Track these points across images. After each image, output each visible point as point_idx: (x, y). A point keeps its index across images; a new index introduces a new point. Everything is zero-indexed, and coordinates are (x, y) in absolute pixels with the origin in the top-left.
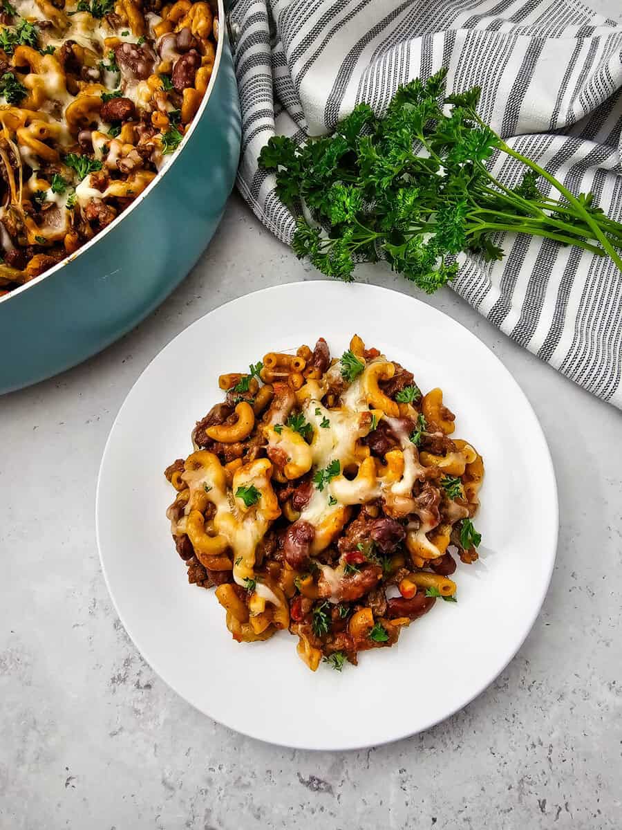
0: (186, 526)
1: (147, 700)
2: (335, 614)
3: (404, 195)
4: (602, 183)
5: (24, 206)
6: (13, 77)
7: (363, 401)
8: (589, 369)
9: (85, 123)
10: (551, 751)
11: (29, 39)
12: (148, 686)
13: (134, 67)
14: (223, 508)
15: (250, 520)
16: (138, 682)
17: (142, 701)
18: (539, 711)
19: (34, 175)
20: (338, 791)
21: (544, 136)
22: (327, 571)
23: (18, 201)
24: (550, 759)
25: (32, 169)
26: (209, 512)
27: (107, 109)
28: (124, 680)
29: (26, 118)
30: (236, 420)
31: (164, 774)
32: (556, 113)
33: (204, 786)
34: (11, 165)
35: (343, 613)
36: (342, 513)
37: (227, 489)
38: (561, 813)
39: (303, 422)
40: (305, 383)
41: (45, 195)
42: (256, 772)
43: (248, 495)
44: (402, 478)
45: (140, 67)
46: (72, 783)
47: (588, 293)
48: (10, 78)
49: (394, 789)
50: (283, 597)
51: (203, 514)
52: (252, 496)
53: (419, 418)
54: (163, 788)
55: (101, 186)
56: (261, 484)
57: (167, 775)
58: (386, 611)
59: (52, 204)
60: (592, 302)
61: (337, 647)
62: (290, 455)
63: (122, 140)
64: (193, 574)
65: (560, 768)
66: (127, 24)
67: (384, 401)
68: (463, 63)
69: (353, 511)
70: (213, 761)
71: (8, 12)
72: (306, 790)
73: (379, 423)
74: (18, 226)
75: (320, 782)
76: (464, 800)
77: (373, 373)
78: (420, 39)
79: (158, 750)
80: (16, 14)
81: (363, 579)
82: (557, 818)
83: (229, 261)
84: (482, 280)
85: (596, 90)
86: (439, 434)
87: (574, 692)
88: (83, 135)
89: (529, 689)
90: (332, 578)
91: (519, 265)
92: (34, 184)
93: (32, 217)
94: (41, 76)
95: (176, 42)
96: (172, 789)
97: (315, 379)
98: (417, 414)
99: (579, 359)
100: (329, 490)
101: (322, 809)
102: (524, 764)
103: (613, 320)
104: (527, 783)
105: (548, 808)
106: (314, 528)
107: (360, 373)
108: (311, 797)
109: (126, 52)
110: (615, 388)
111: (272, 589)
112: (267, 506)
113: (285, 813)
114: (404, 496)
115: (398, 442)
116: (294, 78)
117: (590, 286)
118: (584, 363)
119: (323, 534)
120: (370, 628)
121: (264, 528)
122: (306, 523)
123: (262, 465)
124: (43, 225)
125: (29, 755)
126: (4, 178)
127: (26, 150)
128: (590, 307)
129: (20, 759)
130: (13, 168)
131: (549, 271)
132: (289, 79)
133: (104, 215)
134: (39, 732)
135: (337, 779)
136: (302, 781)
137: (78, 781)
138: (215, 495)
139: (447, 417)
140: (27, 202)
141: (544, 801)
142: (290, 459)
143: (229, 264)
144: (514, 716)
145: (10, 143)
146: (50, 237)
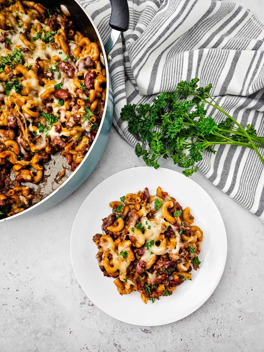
0: (103, 263)
1: (92, 309)
2: (152, 287)
3: (179, 140)
4: (257, 116)
5: (29, 137)
6: (16, 80)
7: (162, 217)
8: (243, 200)
9: (49, 99)
10: (217, 320)
11: (20, 60)
12: (92, 305)
13: (67, 73)
14: (115, 256)
15: (124, 261)
16: (89, 304)
17: (91, 310)
18: (215, 309)
19: (31, 125)
20: (153, 333)
21: (237, 98)
22: (150, 275)
23: (26, 136)
24: (217, 323)
25: (30, 122)
26: (110, 257)
27: (58, 94)
28: (85, 303)
29: (25, 100)
30: (118, 224)
31: (100, 330)
32: (242, 91)
33: (112, 333)
34: (22, 123)
35: (155, 287)
36: (155, 258)
37: (116, 249)
38: (219, 337)
39: (141, 226)
40: (141, 208)
41: (36, 133)
42: (128, 329)
43: (124, 254)
44: (175, 248)
45: (70, 74)
46: (72, 333)
47: (246, 166)
48: (15, 80)
49: (170, 332)
50: (135, 282)
51: (108, 258)
52: (125, 254)
53: (182, 223)
54: (100, 333)
55: (59, 131)
56: (128, 249)
57: (101, 330)
58: (169, 284)
59: (39, 136)
60: (247, 170)
61: (153, 296)
62: (137, 239)
63: (65, 109)
64: (105, 274)
65: (220, 325)
66: (61, 48)
67: (169, 218)
68: (205, 64)
69: (158, 257)
70: (115, 326)
71: (8, 43)
72: (144, 333)
73: (168, 228)
74: (27, 145)
75: (147, 331)
76: (191, 334)
77: (166, 206)
78: (188, 52)
79: (97, 323)
80: (11, 43)
81: (162, 278)
82: (218, 338)
83: (109, 151)
84: (207, 166)
85: (259, 86)
86: (188, 228)
87: (226, 304)
88: (48, 105)
89: (213, 303)
90: (152, 277)
91: (222, 153)
92: (32, 128)
93: (32, 142)
94: (28, 80)
95: (84, 64)
96: (102, 334)
97: (144, 206)
98: (181, 222)
99: (240, 196)
100: (151, 249)
101: (148, 338)
102: (209, 324)
103: (254, 177)
104: (210, 329)
105: (215, 336)
106: (146, 263)
107: (161, 206)
108: (145, 334)
109: (63, 67)
110: (251, 208)
111: (132, 281)
112: (131, 257)
113: (137, 339)
114: (176, 254)
115: (174, 234)
116: (134, 76)
117: (247, 163)
118: (241, 198)
119: (149, 264)
120: (164, 291)
121: (129, 264)
122: (143, 261)
123: (128, 243)
124: (36, 144)
125: (57, 326)
126: (20, 127)
127: (27, 116)
128: (246, 172)
129: (55, 327)
130: (23, 124)
131: (233, 156)
132: (132, 76)
133: (62, 144)
134: (59, 319)
135: (153, 330)
136: (142, 331)
137: (74, 332)
138: (112, 252)
139: (192, 218)
140: (29, 135)
141: (214, 334)
142: (137, 240)
143: (110, 153)
144: (207, 311)
145: (20, 114)
146: (40, 149)
